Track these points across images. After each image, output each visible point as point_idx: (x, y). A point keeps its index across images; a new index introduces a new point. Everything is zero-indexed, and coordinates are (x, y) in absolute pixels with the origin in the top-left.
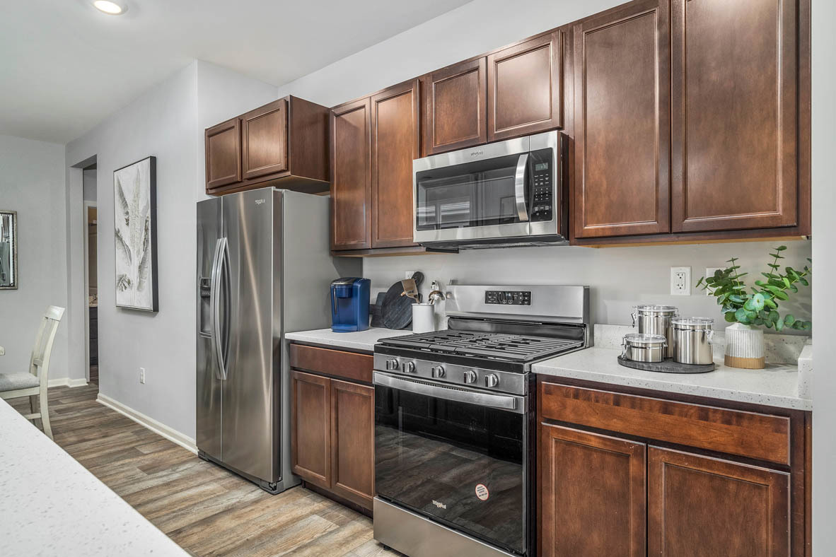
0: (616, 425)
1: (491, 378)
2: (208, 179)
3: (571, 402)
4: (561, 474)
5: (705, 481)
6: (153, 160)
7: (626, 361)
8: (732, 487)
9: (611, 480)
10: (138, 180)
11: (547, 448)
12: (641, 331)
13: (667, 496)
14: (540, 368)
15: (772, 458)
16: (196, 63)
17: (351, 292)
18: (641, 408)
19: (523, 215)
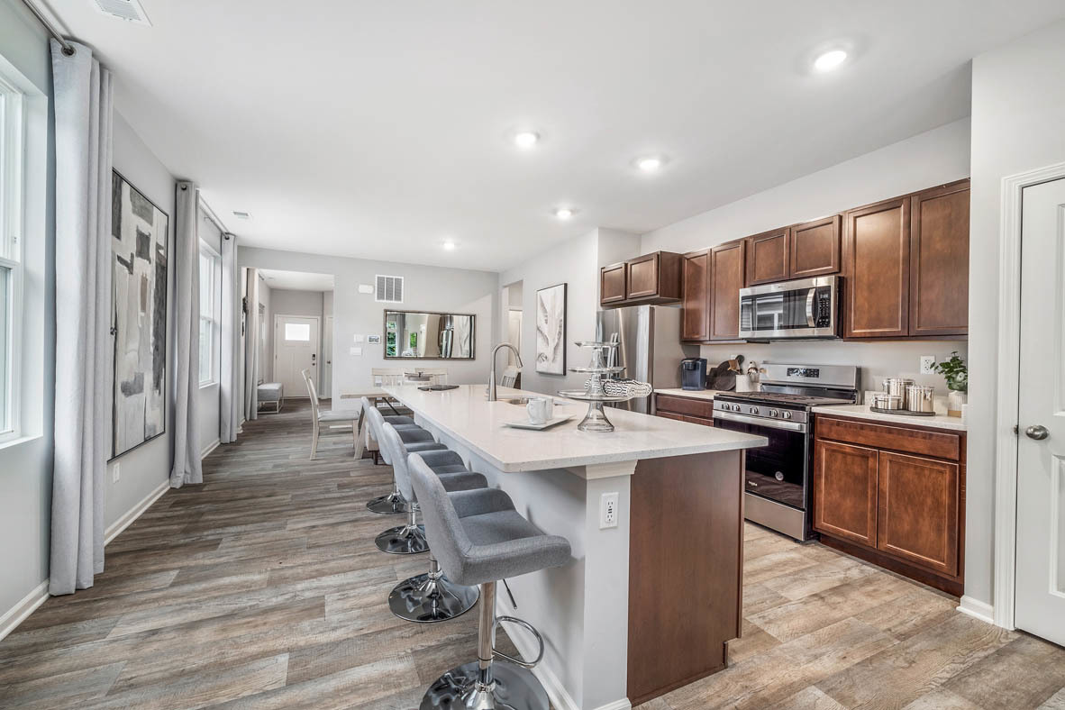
0: (861, 440)
1: (786, 414)
2: (603, 297)
3: (835, 428)
4: (828, 468)
5: (912, 469)
6: (566, 285)
7: (875, 409)
8: (927, 472)
9: (858, 470)
10: (555, 296)
11: (820, 453)
12: (889, 393)
13: (890, 478)
14: (815, 410)
15: (948, 456)
16: (597, 230)
17: (695, 367)
18: (876, 431)
19: (811, 324)
